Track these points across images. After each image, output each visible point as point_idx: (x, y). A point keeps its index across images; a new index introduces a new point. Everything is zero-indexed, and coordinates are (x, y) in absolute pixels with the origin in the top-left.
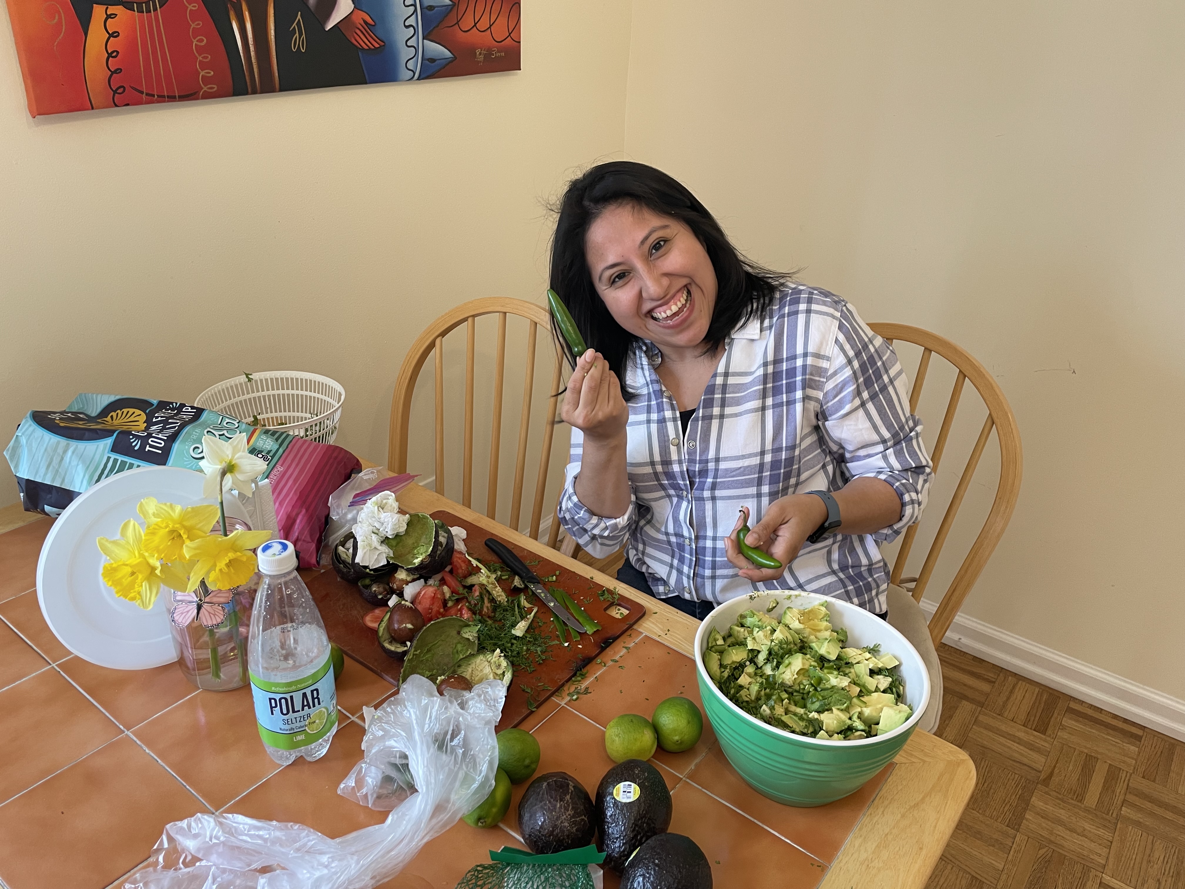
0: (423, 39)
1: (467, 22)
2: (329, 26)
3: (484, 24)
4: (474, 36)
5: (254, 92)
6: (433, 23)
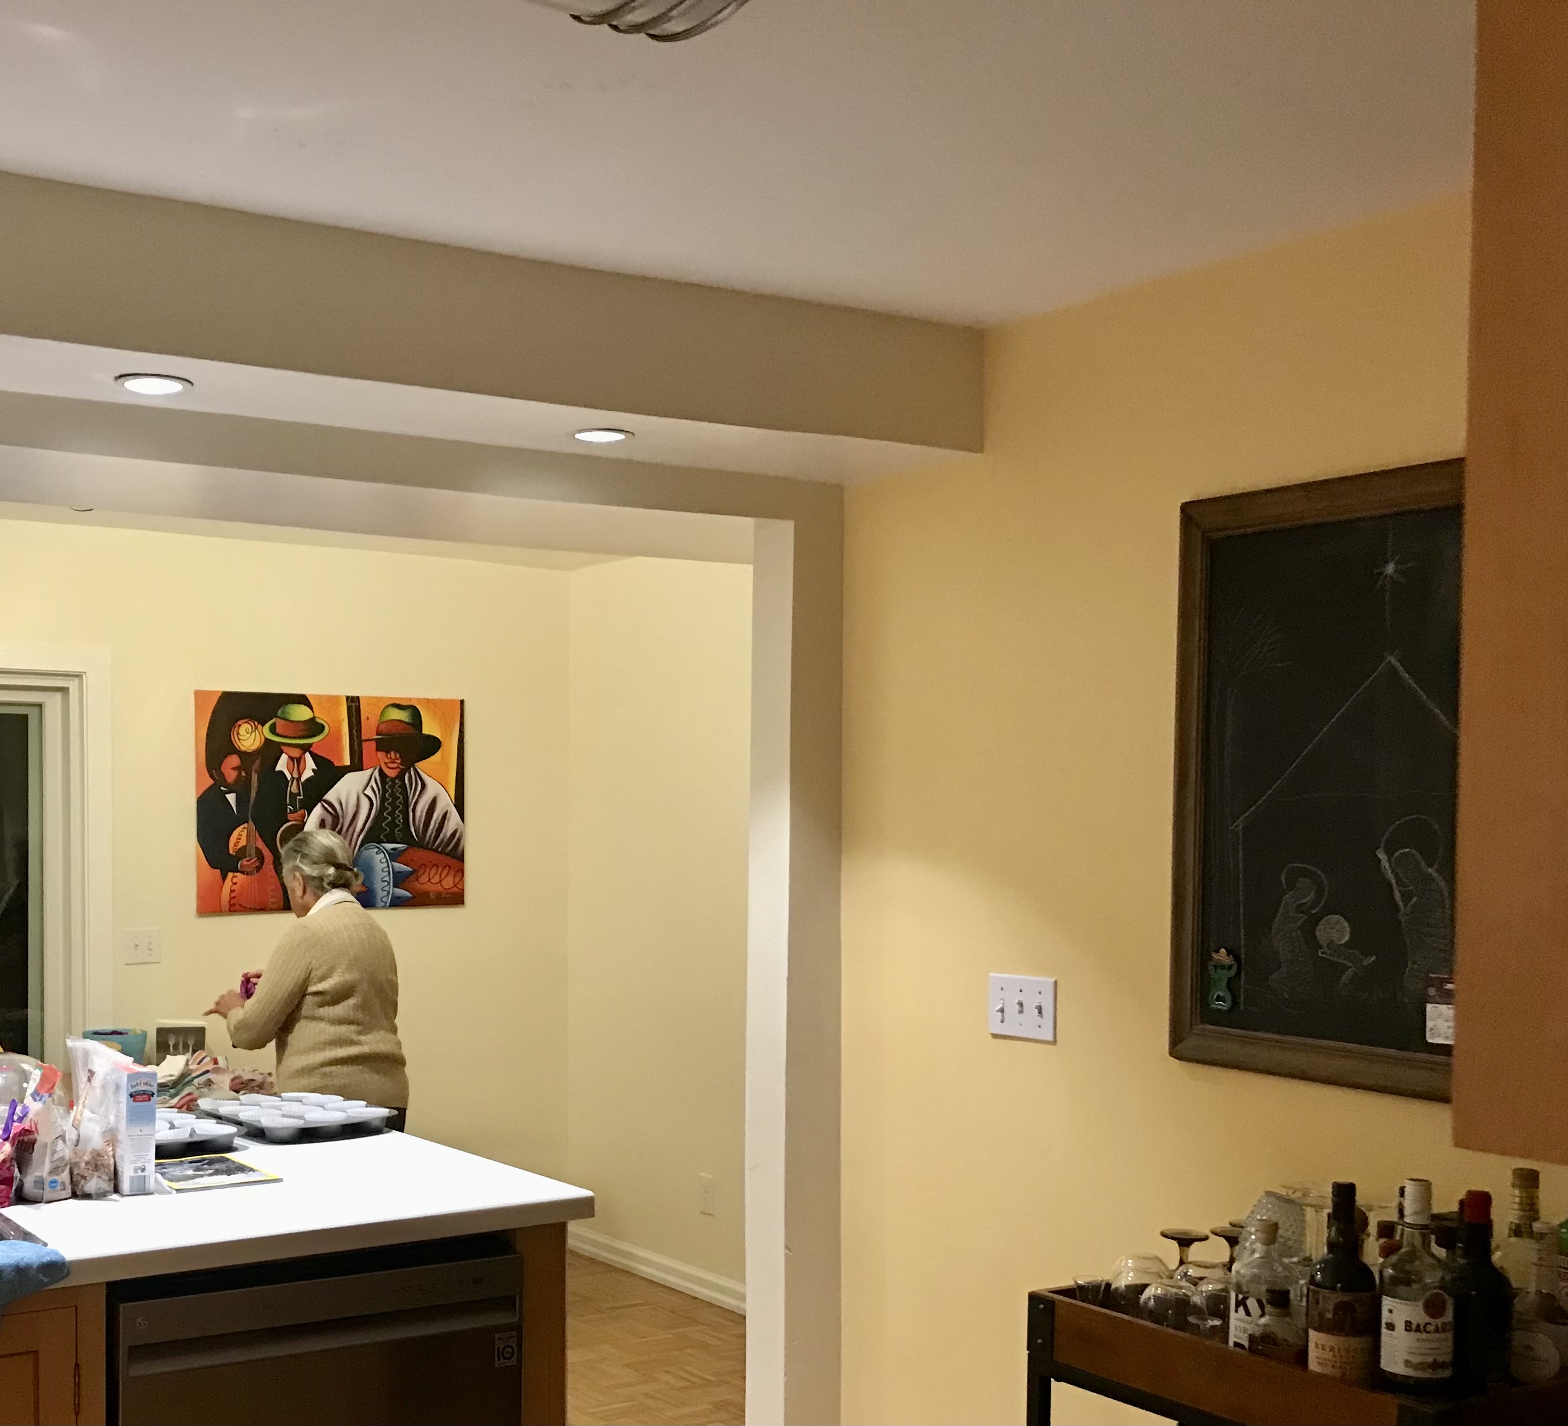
0: (394, 886)
1: (424, 879)
3: (436, 879)
4: (429, 887)
6: (399, 880)
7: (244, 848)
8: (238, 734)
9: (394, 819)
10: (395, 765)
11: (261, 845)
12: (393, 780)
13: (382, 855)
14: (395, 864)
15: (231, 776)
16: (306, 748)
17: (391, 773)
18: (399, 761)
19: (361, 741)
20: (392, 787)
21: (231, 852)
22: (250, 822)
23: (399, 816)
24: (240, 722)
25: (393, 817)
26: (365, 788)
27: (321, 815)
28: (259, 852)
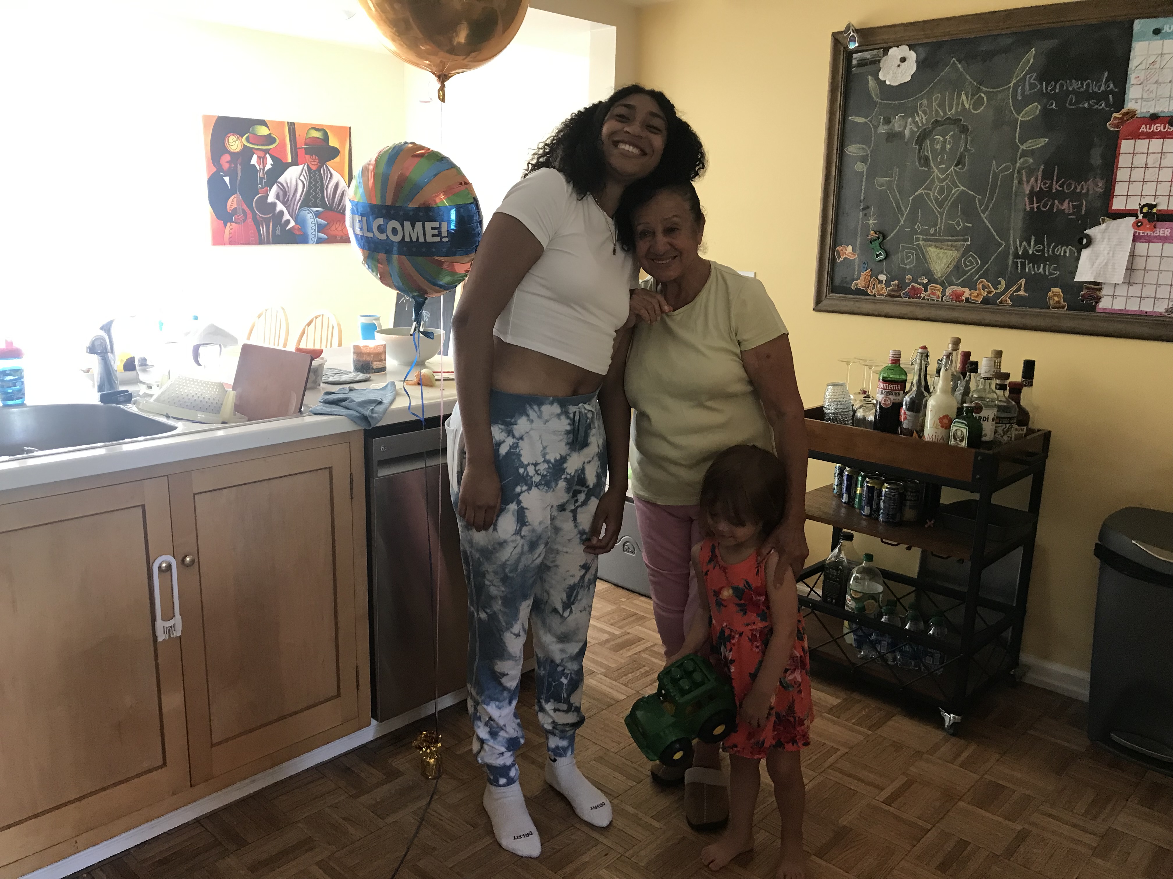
2: (288, 228)
3: (340, 228)
4: (336, 233)
5: (264, 244)
6: (321, 228)
7: (235, 208)
8: (228, 142)
9: (316, 194)
10: (315, 163)
11: (245, 207)
12: (315, 171)
13: (311, 214)
14: (319, 220)
15: (226, 166)
16: (267, 151)
17: (314, 168)
18: (317, 161)
19: (296, 148)
20: (314, 175)
21: (228, 211)
22: (238, 194)
23: (318, 192)
24: (229, 135)
25: (315, 193)
26: (300, 176)
27: (276, 191)
28: (243, 210)
